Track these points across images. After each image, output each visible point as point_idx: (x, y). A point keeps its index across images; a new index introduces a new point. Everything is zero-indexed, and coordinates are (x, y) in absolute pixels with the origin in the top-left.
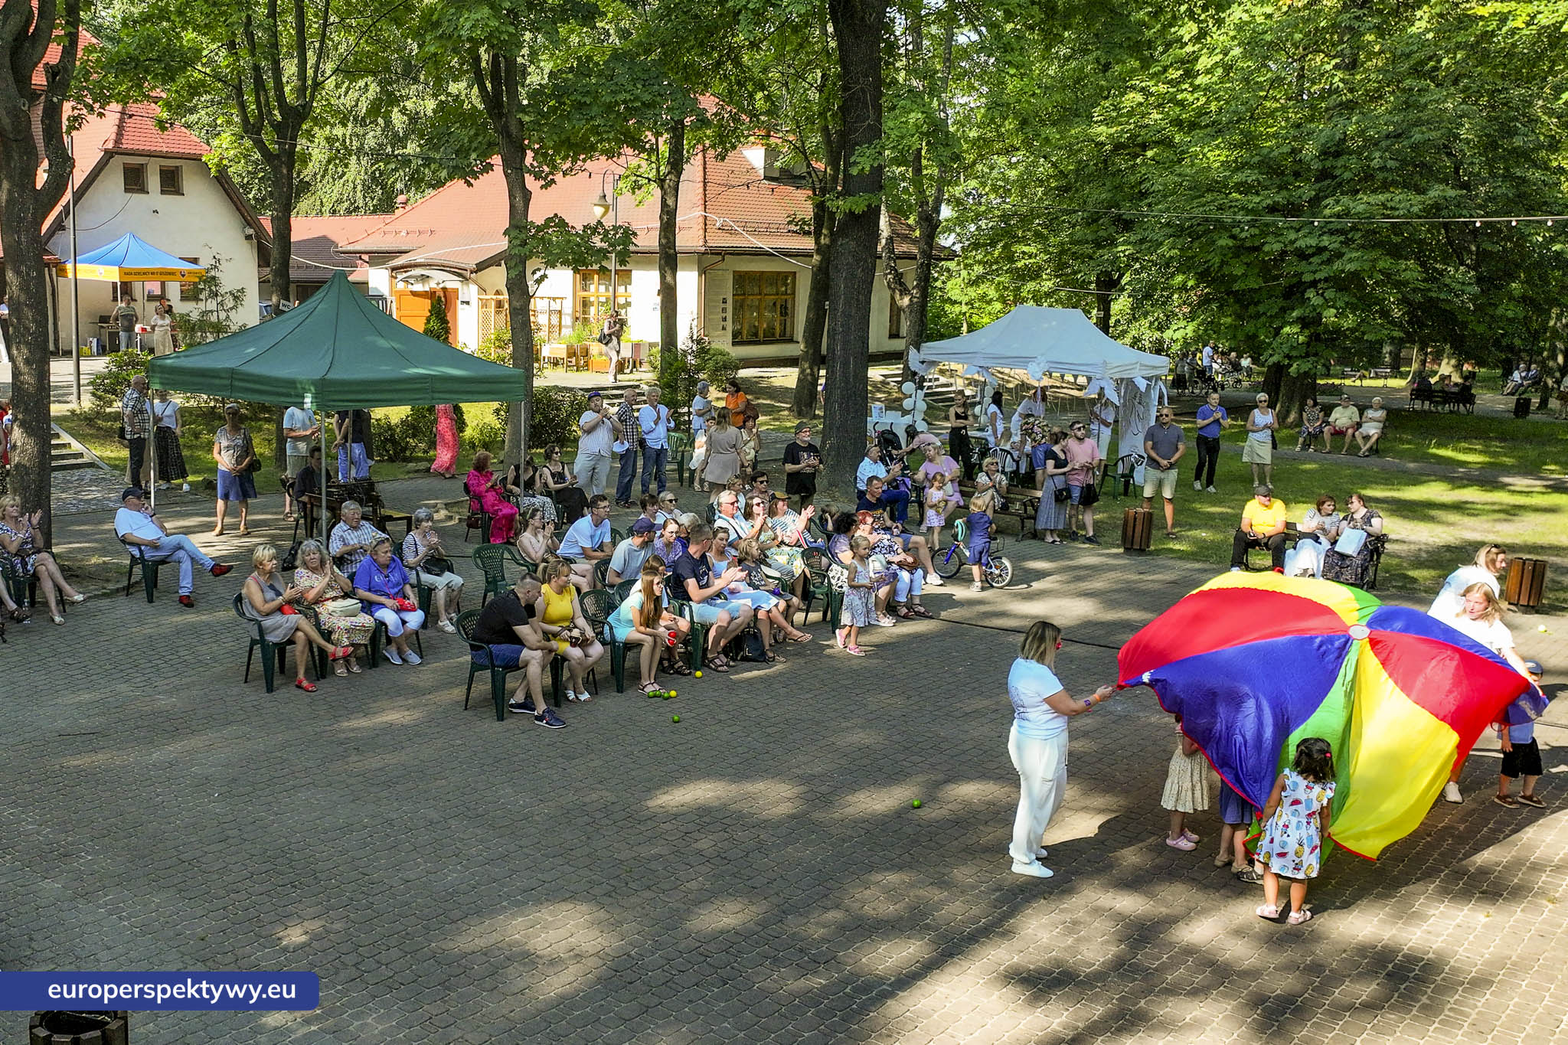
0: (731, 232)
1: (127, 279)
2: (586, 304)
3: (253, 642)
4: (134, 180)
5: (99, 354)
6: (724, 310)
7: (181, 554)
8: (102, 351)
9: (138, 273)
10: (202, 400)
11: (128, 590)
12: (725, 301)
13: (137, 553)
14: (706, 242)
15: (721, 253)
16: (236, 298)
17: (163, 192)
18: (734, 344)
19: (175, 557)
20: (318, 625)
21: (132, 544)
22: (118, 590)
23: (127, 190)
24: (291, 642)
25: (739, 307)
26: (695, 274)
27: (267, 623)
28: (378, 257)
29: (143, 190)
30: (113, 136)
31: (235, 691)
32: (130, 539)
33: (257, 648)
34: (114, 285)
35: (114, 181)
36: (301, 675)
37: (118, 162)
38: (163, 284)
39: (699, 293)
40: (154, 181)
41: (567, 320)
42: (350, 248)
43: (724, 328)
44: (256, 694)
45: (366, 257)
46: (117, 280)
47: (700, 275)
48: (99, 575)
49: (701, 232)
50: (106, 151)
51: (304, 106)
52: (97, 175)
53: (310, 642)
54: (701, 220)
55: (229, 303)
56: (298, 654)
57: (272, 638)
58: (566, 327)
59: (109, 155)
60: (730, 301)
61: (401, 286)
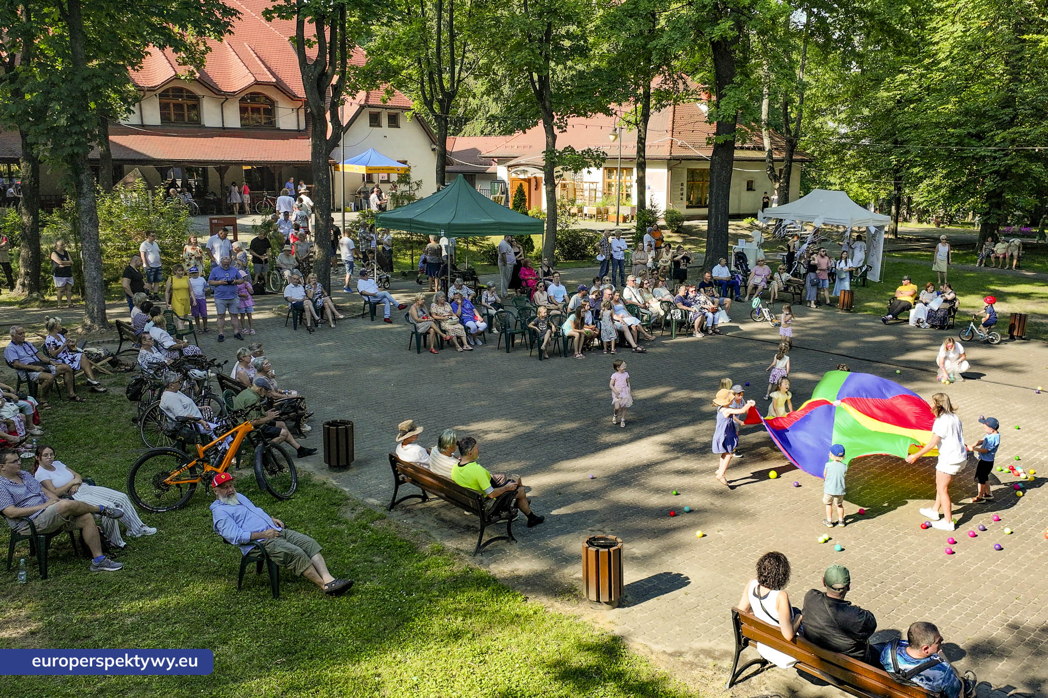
0: (686, 148)
1: (370, 172)
2: (610, 185)
3: (413, 333)
4: (375, 120)
5: (355, 211)
6: (682, 189)
7: (385, 299)
8: (357, 209)
9: (375, 169)
10: (403, 235)
11: (363, 316)
12: (682, 185)
13: (367, 299)
14: (671, 153)
15: (680, 159)
16: (418, 185)
17: (389, 126)
18: (688, 207)
19: (383, 301)
20: (440, 327)
21: (365, 295)
22: (359, 316)
23: (370, 126)
24: (428, 333)
25: (691, 188)
26: (666, 170)
27: (418, 325)
28: (502, 160)
29: (379, 126)
30: (364, 98)
31: (405, 353)
32: (364, 293)
33: (414, 335)
34: (363, 175)
35: (364, 120)
36: (432, 347)
37: (367, 111)
38: (389, 175)
39: (668, 180)
40: (385, 121)
41: (599, 194)
42: (487, 155)
43: (682, 199)
44: (413, 354)
45: (496, 160)
46: (365, 172)
47: (668, 171)
48: (352, 309)
49: (669, 148)
50: (361, 106)
51: (453, 92)
52: (356, 118)
53: (436, 333)
54: (670, 141)
55: (415, 187)
56: (431, 338)
57: (420, 331)
58: (598, 198)
59: (362, 107)
60: (685, 185)
61: (514, 175)
